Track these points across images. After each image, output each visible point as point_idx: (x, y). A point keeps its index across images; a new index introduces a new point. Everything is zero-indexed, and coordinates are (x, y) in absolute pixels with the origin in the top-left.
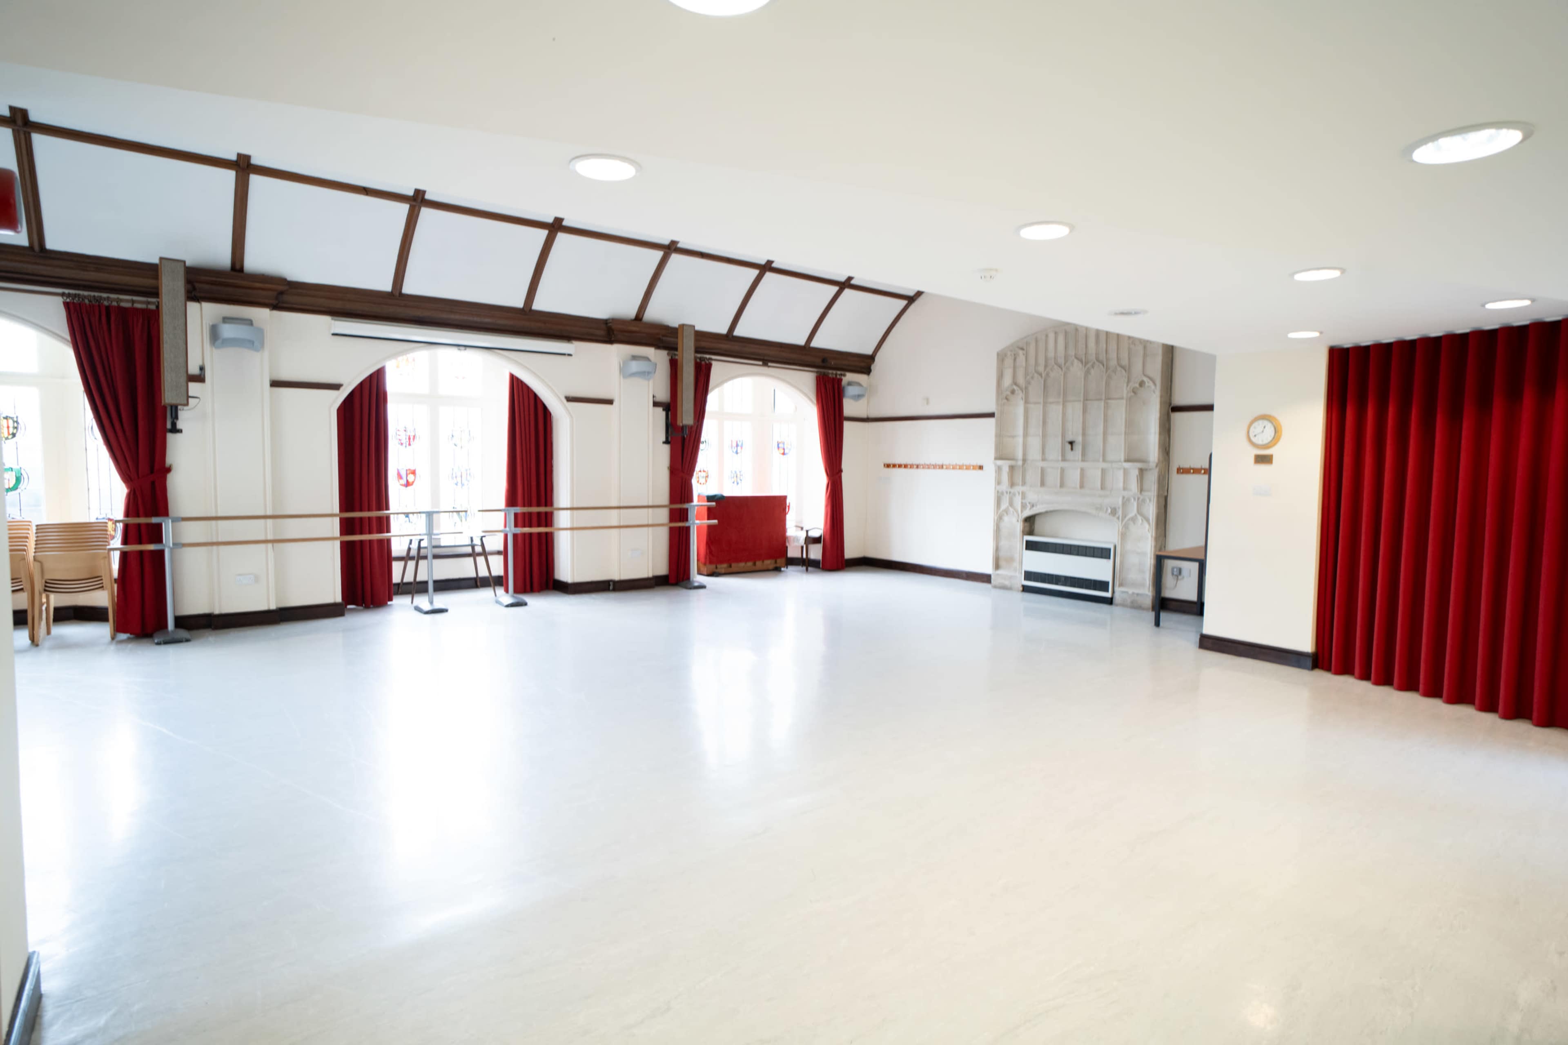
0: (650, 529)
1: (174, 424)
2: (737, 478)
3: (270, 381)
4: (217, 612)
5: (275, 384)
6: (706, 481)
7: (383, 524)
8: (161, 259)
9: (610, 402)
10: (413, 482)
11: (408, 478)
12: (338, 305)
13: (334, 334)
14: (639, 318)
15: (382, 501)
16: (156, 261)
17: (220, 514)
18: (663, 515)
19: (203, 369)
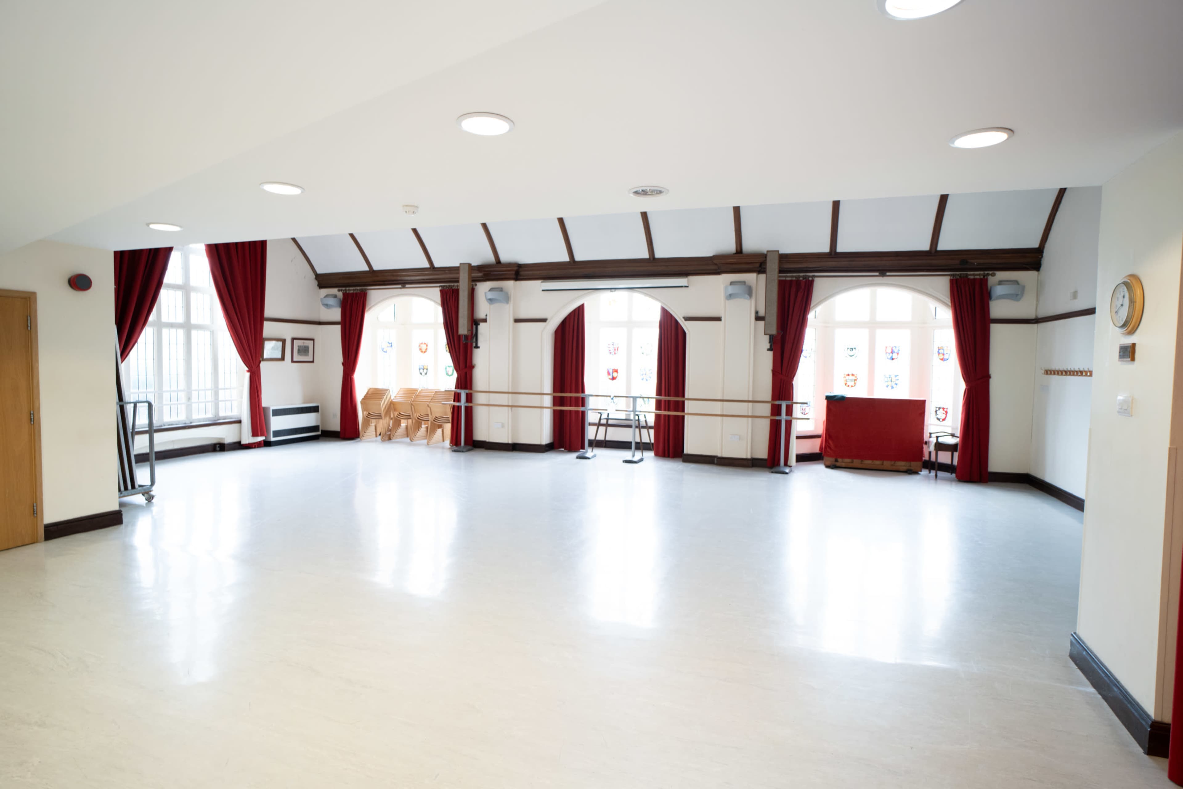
0: (750, 419)
1: (477, 344)
2: (892, 382)
3: (514, 319)
4: (487, 440)
5: (517, 321)
6: (855, 383)
7: (582, 402)
8: (460, 264)
9: (719, 319)
10: (616, 377)
11: (613, 375)
12: (544, 273)
13: (543, 290)
14: (739, 250)
15: (581, 387)
16: (458, 265)
17: (491, 390)
18: (766, 410)
19: (487, 315)
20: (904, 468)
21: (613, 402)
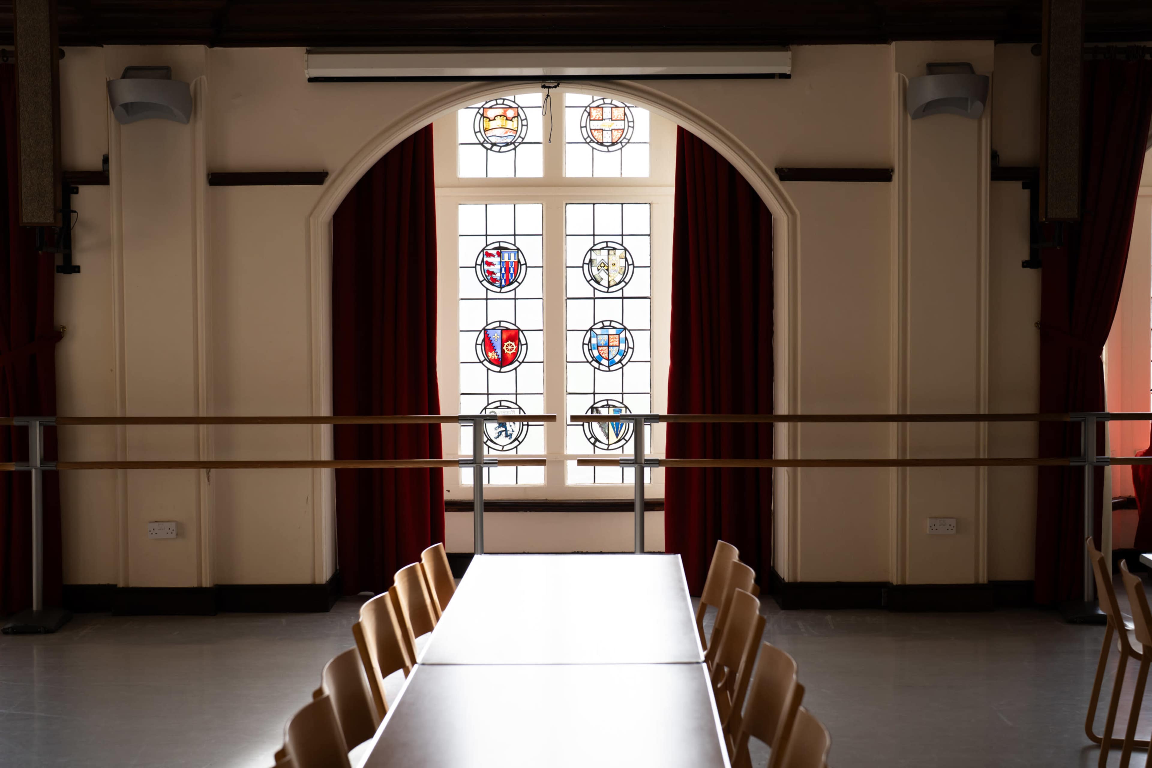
0: (983, 470)
1: (68, 257)
3: (208, 175)
4: (121, 584)
5: (218, 179)
10: (515, 355)
11: (504, 348)
13: (312, 80)
17: (130, 413)
18: (1023, 439)
19: (106, 160)
21: (504, 433)
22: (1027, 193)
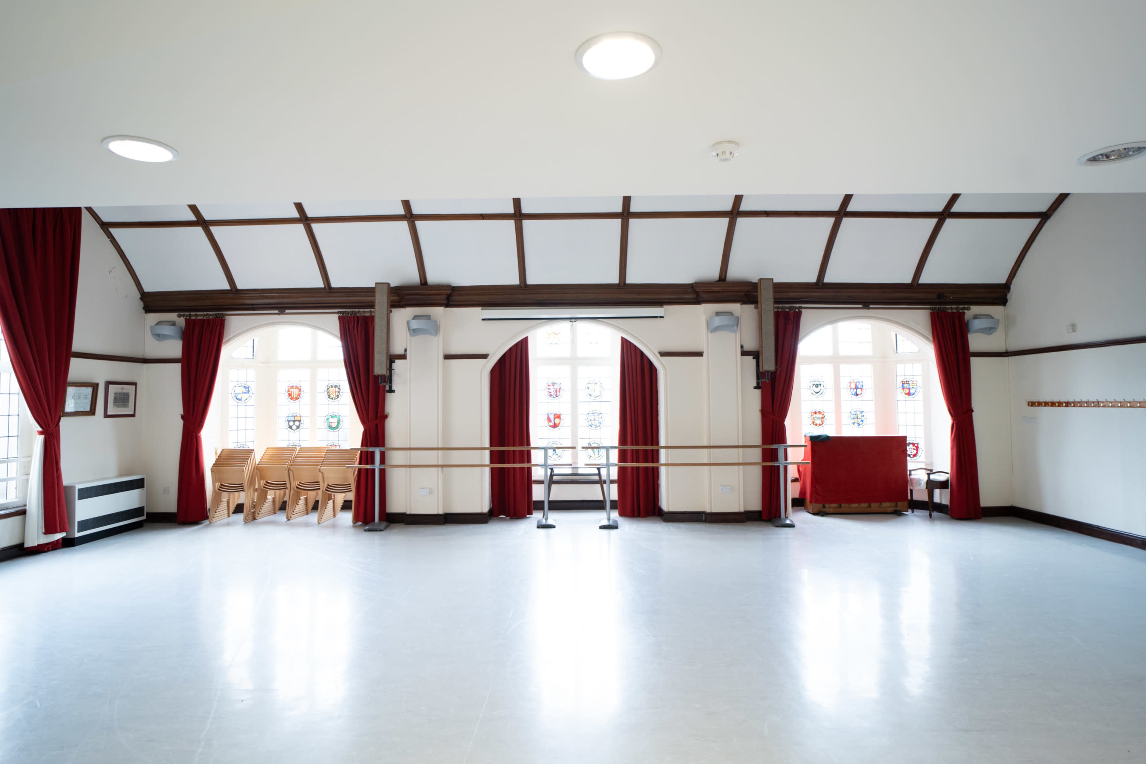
0: (741, 467)
1: (390, 387)
2: (858, 418)
3: (444, 355)
4: (408, 513)
5: (447, 357)
6: (822, 422)
7: (526, 456)
8: (376, 283)
9: (700, 354)
10: (559, 424)
11: (555, 421)
12: (486, 298)
13: (483, 320)
14: (723, 278)
15: (526, 439)
16: (373, 286)
17: (412, 446)
18: (756, 455)
19: (406, 350)
20: (890, 510)
21: (555, 454)
22: (755, 360)
